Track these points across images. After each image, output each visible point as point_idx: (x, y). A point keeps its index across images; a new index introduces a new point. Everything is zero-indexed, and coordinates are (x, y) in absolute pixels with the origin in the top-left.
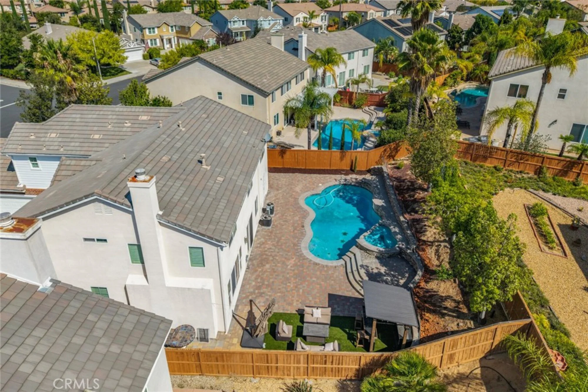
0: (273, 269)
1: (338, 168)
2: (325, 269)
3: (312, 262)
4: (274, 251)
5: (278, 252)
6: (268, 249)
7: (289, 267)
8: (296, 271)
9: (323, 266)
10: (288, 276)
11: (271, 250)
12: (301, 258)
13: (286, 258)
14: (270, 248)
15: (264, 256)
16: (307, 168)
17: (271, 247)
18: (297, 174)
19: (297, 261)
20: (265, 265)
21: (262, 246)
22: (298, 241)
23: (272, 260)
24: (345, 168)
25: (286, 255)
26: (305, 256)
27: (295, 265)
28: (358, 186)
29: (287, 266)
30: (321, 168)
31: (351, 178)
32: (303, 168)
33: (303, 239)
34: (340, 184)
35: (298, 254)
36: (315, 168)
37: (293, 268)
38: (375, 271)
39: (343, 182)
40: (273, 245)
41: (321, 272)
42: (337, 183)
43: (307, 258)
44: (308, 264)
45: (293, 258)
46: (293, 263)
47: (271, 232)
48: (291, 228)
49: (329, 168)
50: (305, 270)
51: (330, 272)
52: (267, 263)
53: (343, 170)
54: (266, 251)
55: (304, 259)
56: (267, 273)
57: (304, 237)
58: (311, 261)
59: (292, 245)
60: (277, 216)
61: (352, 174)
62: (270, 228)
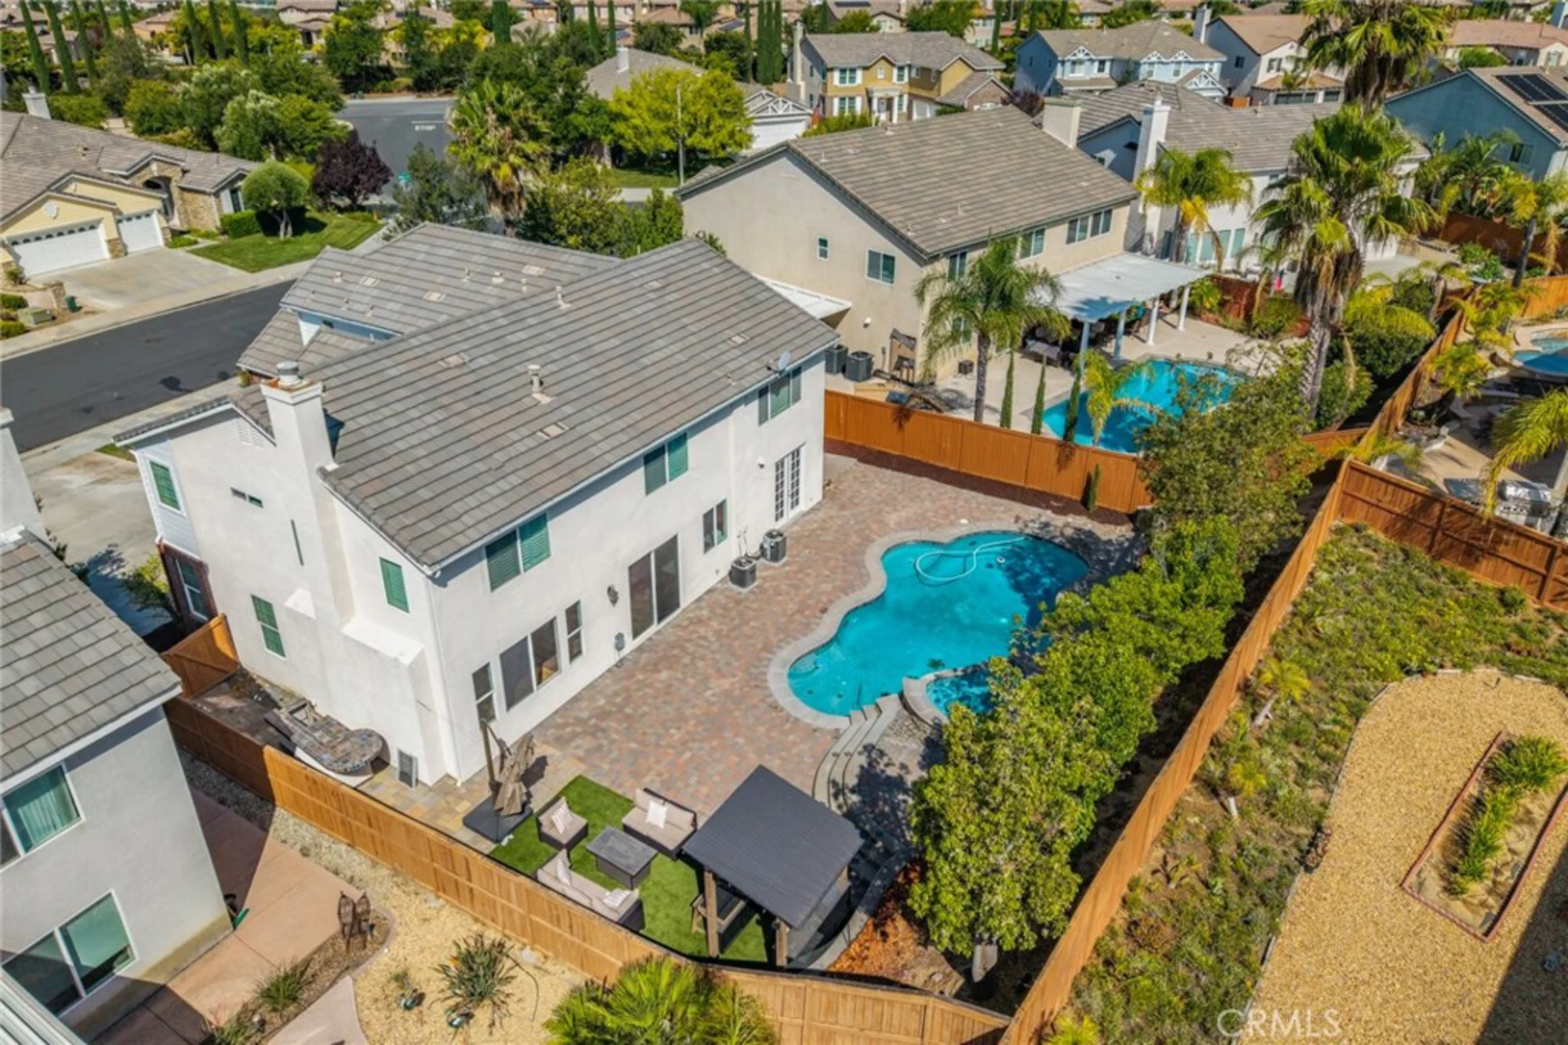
0: (670, 686)
1: (1047, 490)
2: (788, 726)
3: (769, 700)
4: (708, 648)
5: (714, 652)
6: (700, 637)
7: (709, 693)
8: (715, 709)
9: (788, 717)
10: (689, 712)
11: (702, 642)
12: (753, 683)
13: (719, 671)
14: (705, 638)
15: (676, 652)
16: (963, 470)
17: (710, 634)
18: (925, 479)
19: (737, 686)
20: (659, 671)
21: (691, 628)
22: (780, 641)
23: (686, 666)
24: (1068, 495)
25: (728, 664)
26: (766, 681)
27: (727, 694)
29: (709, 688)
30: (1001, 479)
33: (797, 639)
34: (1021, 533)
35: (753, 670)
36: (984, 476)
37: (714, 699)
38: (893, 771)
39: (1034, 528)
40: (718, 633)
41: (769, 730)
43: (767, 688)
44: (755, 701)
45: (734, 676)
46: (727, 686)
47: (738, 602)
48: (792, 607)
49: (1022, 484)
50: (736, 714)
51: (791, 738)
52: (670, 668)
54: (689, 640)
55: (757, 687)
56: (649, 691)
57: (805, 635)
58: (770, 695)
59: (760, 646)
60: (787, 568)
62: (744, 591)
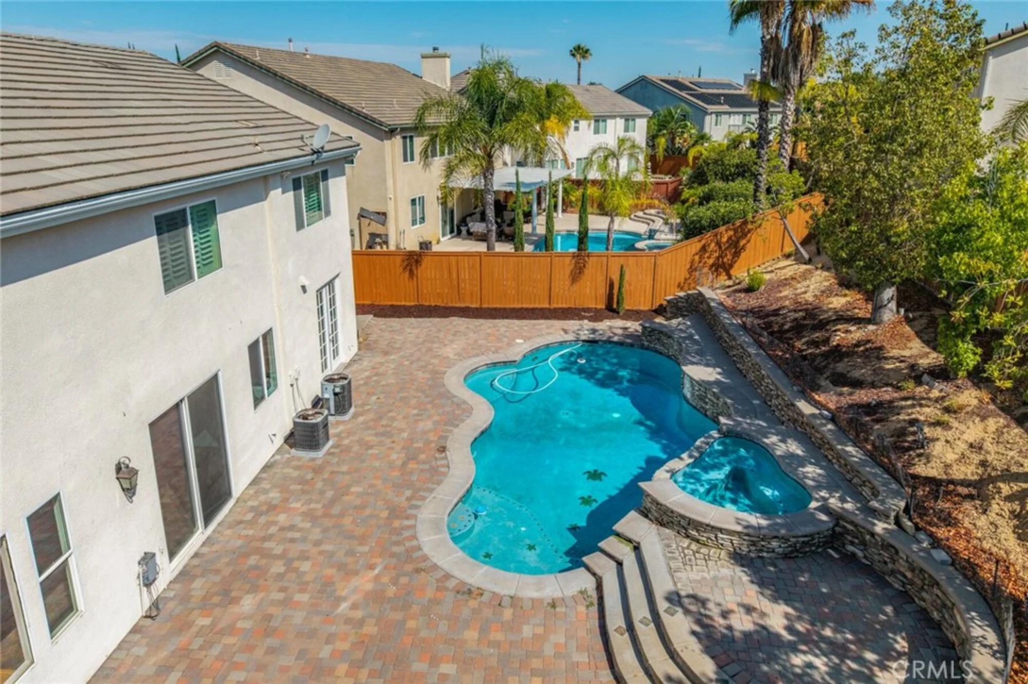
0: (269, 618)
1: (573, 306)
2: (508, 614)
3: (451, 584)
4: (304, 539)
5: (317, 543)
6: (282, 529)
7: (344, 606)
8: (370, 629)
9: (498, 602)
10: (325, 652)
11: (290, 535)
12: (409, 568)
13: (341, 567)
14: (292, 528)
15: (253, 560)
16: (485, 306)
17: (297, 520)
19: (385, 579)
20: (235, 601)
21: (263, 520)
22: (409, 499)
23: (280, 577)
24: (592, 306)
25: (351, 553)
26: (425, 558)
27: (376, 597)
28: (632, 345)
29: (339, 600)
30: (525, 306)
31: (610, 328)
32: (473, 306)
33: (432, 491)
34: (577, 341)
35: (395, 549)
36: (507, 306)
37: (359, 614)
38: (742, 623)
39: (585, 335)
40: (310, 516)
41: (483, 631)
42: (570, 337)
43: (435, 567)
44: (430, 593)
45: (371, 567)
46: (369, 586)
47: (317, 470)
48: (397, 457)
49: (547, 306)
50: (411, 624)
51: (527, 631)
52: (254, 589)
53: (588, 310)
54: (269, 538)
55: (418, 571)
56: (229, 640)
57: (439, 483)
58: (448, 576)
59: (385, 514)
60: (361, 419)
61: (613, 318)
62: (320, 454)
